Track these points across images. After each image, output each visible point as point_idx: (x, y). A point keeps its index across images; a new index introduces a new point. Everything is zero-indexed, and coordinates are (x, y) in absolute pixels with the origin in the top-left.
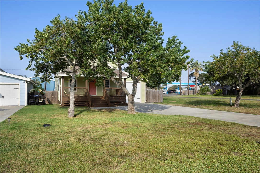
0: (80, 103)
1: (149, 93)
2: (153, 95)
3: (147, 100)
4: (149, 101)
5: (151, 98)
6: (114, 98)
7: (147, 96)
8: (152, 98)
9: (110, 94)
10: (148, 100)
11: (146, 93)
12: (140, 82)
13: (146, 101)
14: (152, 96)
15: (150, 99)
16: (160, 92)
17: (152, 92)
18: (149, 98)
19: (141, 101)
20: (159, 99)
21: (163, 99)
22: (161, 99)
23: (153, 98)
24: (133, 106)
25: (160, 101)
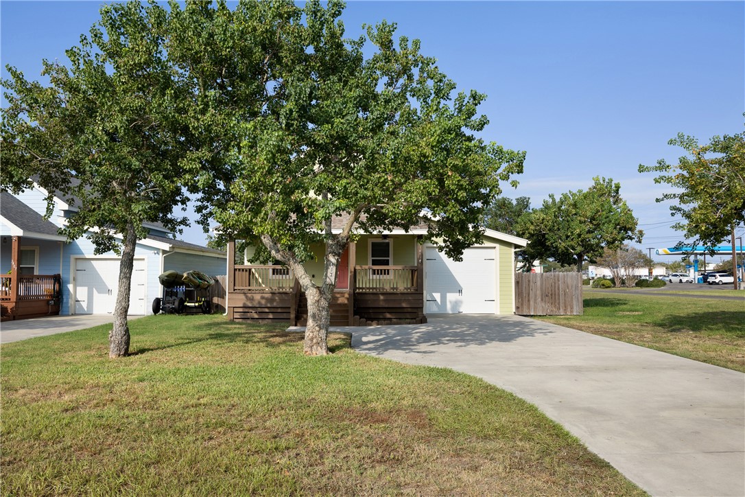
0: (279, 310)
1: (529, 281)
2: (541, 289)
3: (522, 304)
4: (529, 308)
5: (535, 300)
6: (382, 297)
7: (522, 293)
8: (540, 299)
9: (371, 286)
10: (525, 306)
11: (517, 283)
12: (495, 248)
13: (517, 308)
14: (539, 292)
15: (531, 303)
16: (569, 281)
17: (539, 279)
18: (529, 301)
19: (499, 309)
20: (565, 303)
21: (581, 304)
22: (575, 303)
23: (542, 300)
24: (317, 328)
25: (572, 312)
